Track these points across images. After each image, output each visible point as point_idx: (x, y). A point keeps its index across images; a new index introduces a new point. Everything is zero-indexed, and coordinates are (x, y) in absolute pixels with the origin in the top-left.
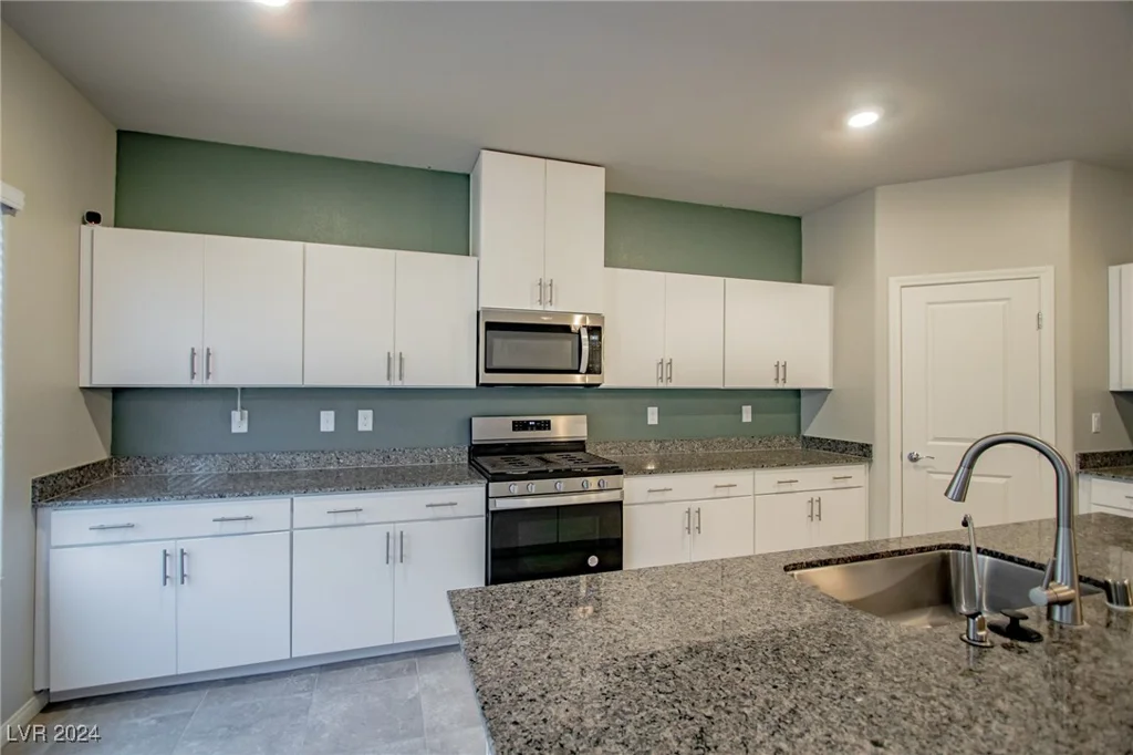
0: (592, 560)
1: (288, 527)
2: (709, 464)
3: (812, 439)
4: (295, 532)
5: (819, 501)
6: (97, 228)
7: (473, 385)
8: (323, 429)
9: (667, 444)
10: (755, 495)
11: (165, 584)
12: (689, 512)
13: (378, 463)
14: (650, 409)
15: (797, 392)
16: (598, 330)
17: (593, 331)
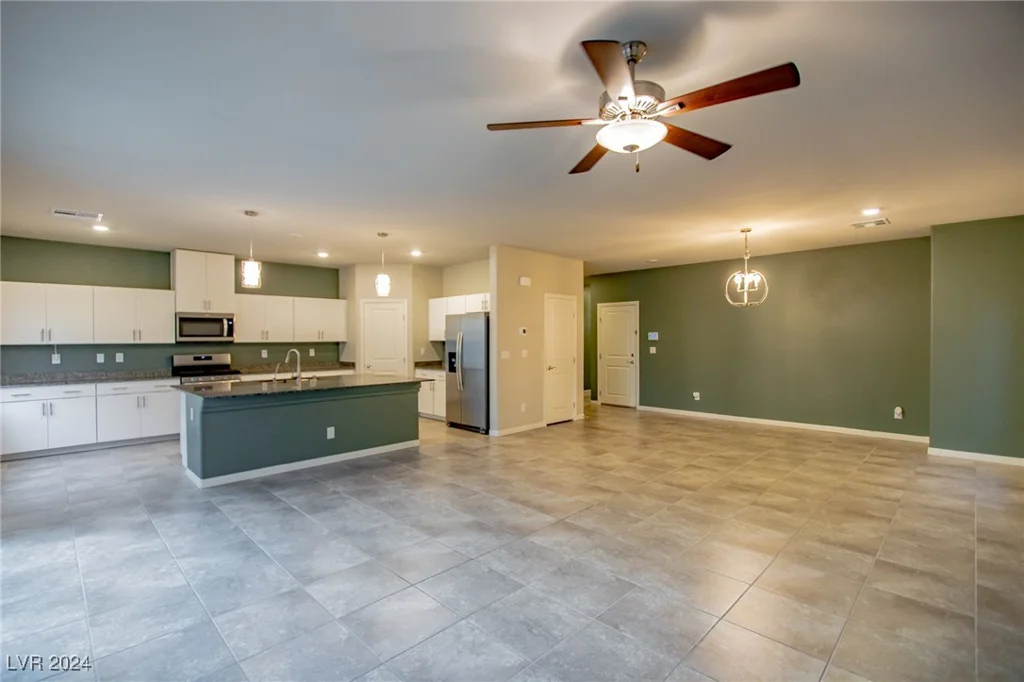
1: (95, 394)
7: (174, 342)
8: (98, 361)
9: (272, 365)
14: (263, 351)
15: (337, 344)
16: (231, 320)
17: (229, 320)
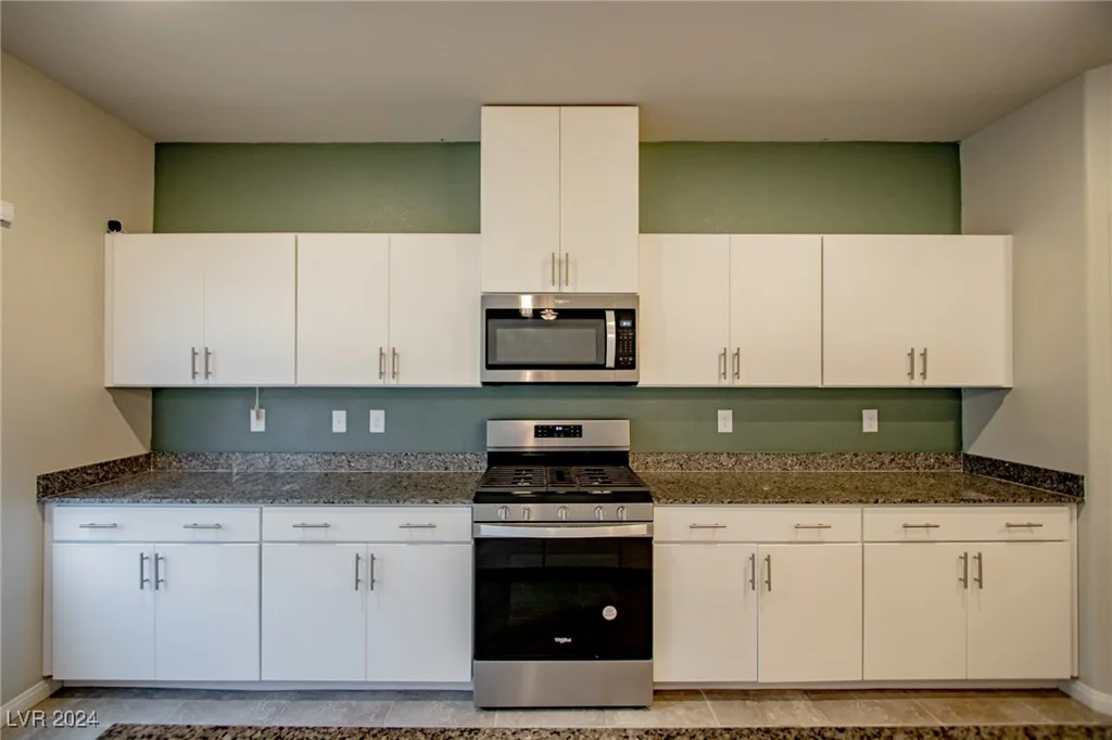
0: (609, 611)
1: (257, 539)
2: (788, 493)
3: (979, 459)
4: (264, 545)
5: (979, 557)
6: (116, 235)
7: (477, 383)
8: (335, 430)
9: (745, 458)
10: (863, 542)
11: (142, 587)
12: (753, 558)
13: (390, 469)
14: (721, 413)
15: (956, 393)
16: (630, 314)
17: (620, 314)
